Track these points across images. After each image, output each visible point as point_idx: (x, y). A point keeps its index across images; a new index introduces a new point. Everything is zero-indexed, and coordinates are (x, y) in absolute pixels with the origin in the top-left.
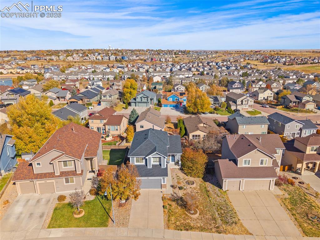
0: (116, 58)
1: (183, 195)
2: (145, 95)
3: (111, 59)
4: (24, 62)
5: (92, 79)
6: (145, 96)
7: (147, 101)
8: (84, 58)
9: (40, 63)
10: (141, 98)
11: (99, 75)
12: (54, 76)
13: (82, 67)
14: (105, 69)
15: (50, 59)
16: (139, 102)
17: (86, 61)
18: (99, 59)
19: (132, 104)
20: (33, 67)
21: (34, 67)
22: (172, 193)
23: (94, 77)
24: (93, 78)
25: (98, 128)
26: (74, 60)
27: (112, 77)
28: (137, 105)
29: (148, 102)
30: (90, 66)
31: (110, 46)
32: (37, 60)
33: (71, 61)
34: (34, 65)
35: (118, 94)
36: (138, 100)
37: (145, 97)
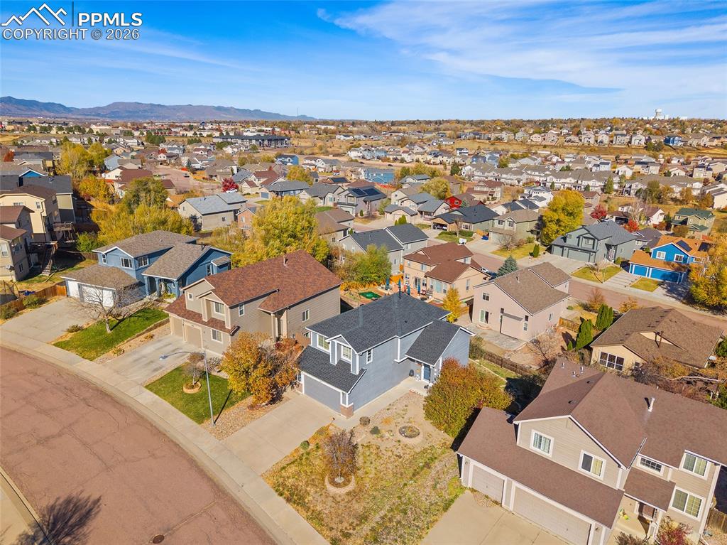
0: (648, 140)
1: (363, 445)
2: (589, 232)
3: (635, 142)
4: (452, 143)
5: (548, 185)
6: (589, 236)
7: (593, 248)
8: (568, 138)
9: (476, 145)
10: (579, 237)
11: (569, 177)
12: (476, 173)
13: (551, 158)
14: (598, 166)
15: (497, 139)
16: (571, 248)
17: (570, 144)
18: (602, 142)
19: (556, 249)
20: (458, 152)
21: (460, 153)
22: (347, 431)
23: (555, 180)
24: (553, 183)
25: (416, 279)
26: (544, 143)
27: (598, 184)
28: (565, 252)
29: (595, 250)
30: (571, 155)
31: (659, 110)
32: (475, 138)
33: (538, 144)
34: (461, 149)
35: (537, 222)
36: (572, 241)
37: (588, 238)
